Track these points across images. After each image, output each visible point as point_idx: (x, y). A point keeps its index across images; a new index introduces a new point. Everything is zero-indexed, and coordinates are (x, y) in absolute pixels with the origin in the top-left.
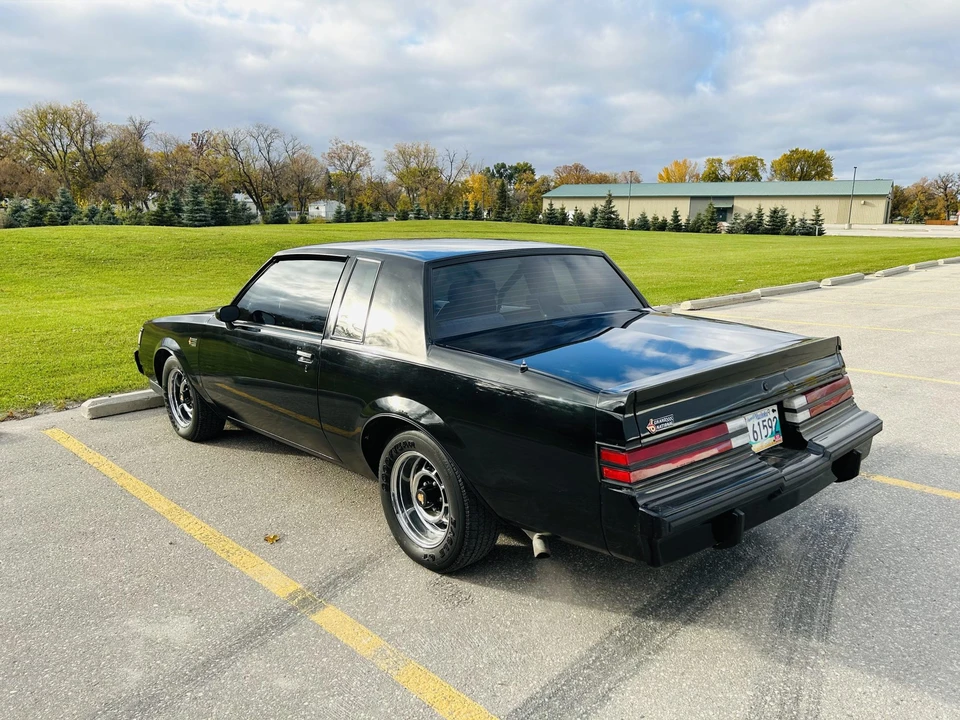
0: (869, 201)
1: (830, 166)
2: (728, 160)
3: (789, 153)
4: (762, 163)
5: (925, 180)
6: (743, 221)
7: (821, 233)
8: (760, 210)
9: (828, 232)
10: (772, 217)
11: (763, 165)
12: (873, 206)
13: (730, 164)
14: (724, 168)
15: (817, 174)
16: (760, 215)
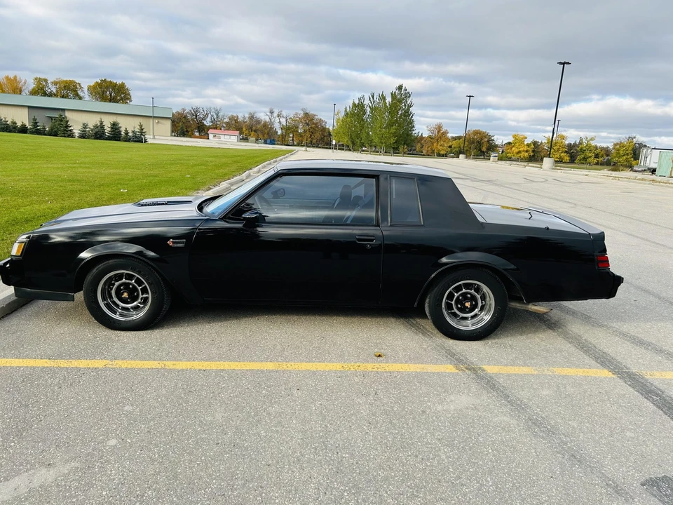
0: (160, 120)
1: (129, 94)
2: (53, 80)
3: (100, 81)
4: (80, 86)
5: (184, 110)
6: (92, 130)
7: (145, 142)
8: (101, 123)
9: (150, 141)
10: (112, 128)
11: (81, 88)
12: (163, 124)
13: (55, 83)
14: (50, 86)
15: (122, 99)
16: (102, 126)
